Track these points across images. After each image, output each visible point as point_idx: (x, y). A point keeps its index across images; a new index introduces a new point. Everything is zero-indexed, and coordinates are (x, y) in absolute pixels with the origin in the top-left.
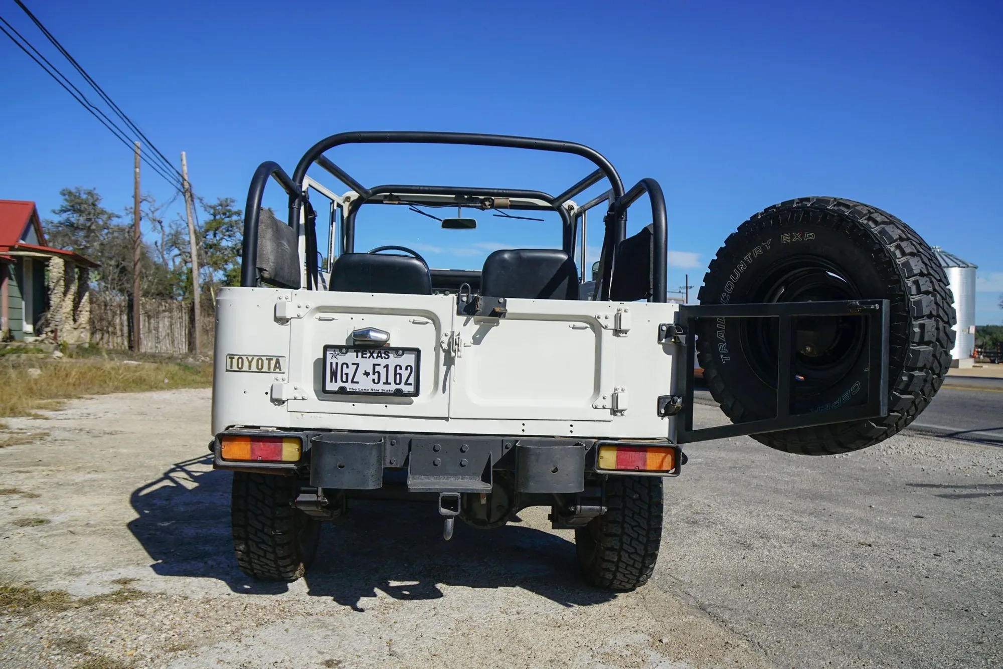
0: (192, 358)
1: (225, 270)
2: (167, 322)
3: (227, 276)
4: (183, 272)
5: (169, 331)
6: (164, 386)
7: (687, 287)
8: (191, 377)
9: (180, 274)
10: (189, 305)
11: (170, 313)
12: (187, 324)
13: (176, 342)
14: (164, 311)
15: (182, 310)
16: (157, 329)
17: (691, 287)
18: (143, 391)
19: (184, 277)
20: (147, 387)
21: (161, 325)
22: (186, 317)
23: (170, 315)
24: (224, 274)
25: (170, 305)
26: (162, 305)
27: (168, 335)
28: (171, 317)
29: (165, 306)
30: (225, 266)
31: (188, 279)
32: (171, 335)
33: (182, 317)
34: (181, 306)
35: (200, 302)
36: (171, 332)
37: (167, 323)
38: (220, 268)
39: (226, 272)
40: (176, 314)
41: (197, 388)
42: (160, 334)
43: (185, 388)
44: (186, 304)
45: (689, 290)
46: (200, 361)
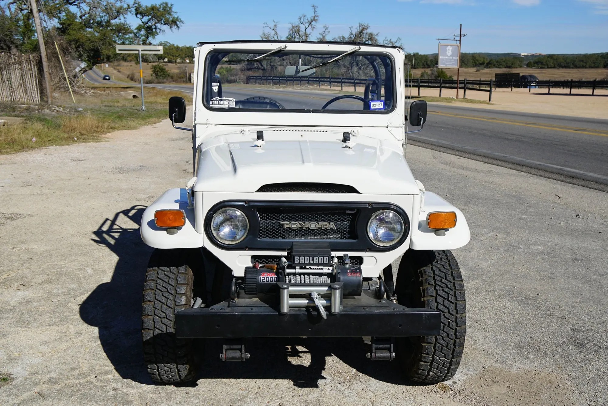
0: (47, 108)
1: (60, 19)
2: (18, 73)
3: (61, 24)
4: (20, 19)
5: (21, 82)
6: (34, 145)
7: (461, 35)
8: (55, 134)
9: (17, 21)
10: (37, 58)
11: (20, 65)
12: (37, 75)
13: (29, 91)
14: (14, 63)
15: (30, 63)
16: (9, 80)
17: (464, 35)
18: (17, 151)
19: (21, 23)
20: (19, 147)
21: (13, 76)
22: (35, 69)
23: (20, 67)
24: (58, 22)
25: (18, 57)
26: (11, 58)
27: (21, 85)
28: (21, 69)
29: (15, 59)
30: (59, 15)
31: (25, 25)
32: (23, 84)
33: (31, 68)
34: (30, 58)
35: (47, 55)
36: (23, 82)
37: (18, 75)
38: (54, 17)
39: (60, 21)
40: (25, 66)
41: (62, 145)
42: (13, 84)
43: (52, 145)
44: (33, 57)
45: (462, 37)
46: (55, 111)
